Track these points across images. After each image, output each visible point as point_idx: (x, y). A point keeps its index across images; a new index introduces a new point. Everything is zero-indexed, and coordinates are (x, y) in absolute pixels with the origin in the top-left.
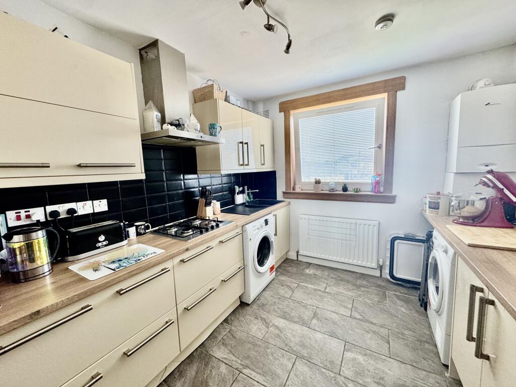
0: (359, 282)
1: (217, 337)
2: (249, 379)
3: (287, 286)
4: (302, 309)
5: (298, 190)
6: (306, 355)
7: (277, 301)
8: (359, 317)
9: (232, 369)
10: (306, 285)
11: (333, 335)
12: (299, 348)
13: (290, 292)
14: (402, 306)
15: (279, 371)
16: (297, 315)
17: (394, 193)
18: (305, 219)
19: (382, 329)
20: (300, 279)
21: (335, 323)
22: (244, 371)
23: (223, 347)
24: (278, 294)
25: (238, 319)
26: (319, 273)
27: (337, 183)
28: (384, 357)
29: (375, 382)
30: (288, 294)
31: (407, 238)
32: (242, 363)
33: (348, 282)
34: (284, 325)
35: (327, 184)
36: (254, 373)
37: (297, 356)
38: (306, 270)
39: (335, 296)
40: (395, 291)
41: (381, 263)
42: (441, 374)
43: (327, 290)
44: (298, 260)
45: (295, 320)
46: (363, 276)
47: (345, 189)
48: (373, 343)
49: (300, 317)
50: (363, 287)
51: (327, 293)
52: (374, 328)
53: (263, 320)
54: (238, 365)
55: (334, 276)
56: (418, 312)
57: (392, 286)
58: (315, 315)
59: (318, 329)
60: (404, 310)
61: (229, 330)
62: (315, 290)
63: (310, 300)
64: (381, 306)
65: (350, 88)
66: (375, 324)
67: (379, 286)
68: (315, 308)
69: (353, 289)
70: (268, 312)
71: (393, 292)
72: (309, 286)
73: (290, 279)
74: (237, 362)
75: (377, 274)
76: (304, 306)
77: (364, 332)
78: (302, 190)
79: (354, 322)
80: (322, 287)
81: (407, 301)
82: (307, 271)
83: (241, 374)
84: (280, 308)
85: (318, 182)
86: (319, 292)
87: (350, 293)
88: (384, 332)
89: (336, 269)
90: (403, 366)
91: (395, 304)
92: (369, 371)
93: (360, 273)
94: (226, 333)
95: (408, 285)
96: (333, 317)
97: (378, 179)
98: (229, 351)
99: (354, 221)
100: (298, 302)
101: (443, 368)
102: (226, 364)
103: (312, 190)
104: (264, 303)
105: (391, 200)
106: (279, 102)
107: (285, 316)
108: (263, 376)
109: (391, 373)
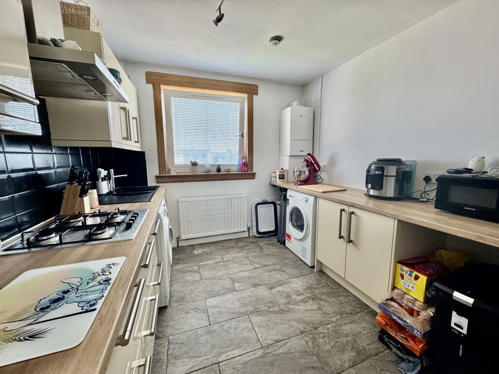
0: (240, 245)
1: (161, 359)
2: (230, 360)
3: (190, 271)
4: (220, 282)
5: (173, 173)
6: (252, 309)
7: (191, 287)
8: (259, 266)
9: (209, 368)
10: (205, 263)
11: (255, 285)
12: (245, 309)
13: (197, 275)
14: (273, 249)
15: (246, 334)
16: (220, 288)
17: (254, 171)
18: (186, 202)
19: (275, 266)
20: (196, 260)
21: (249, 278)
22: (221, 359)
23: (179, 361)
24: (187, 282)
25: (167, 326)
26: (206, 249)
27: (211, 165)
28: (290, 280)
29: (297, 295)
30: (197, 277)
31: (265, 203)
32: (212, 355)
33: (234, 247)
34: (218, 301)
35: (203, 166)
36: (230, 353)
37: (248, 315)
38: (194, 252)
39: (234, 260)
40: (262, 241)
41: (249, 226)
42: (313, 272)
43: (225, 259)
44: (178, 246)
45: (223, 292)
46: (238, 240)
47: (219, 170)
48: (278, 276)
49: (224, 288)
50: (245, 247)
51: (226, 261)
52: (272, 268)
53: (196, 309)
54: (210, 360)
55: (220, 248)
56: (282, 248)
57: (259, 239)
58: (233, 280)
59: (244, 288)
60: (275, 250)
61: (167, 342)
62: (216, 263)
63: (219, 272)
64: (264, 253)
65: (221, 81)
66: (270, 265)
67: (253, 242)
68: (228, 276)
69: (241, 251)
70: (194, 301)
71: (263, 243)
72: (208, 262)
73: (186, 265)
74: (208, 359)
75: (246, 235)
76: (219, 279)
77: (269, 273)
78: (177, 173)
79: (259, 270)
80: (219, 259)
81: (273, 245)
82: (196, 252)
83: (220, 364)
84: (201, 292)
85: (194, 164)
86: (220, 264)
87: (241, 254)
88: (278, 267)
89: (218, 242)
90: (299, 278)
91: (269, 249)
92: (290, 292)
93: (236, 239)
94: (166, 347)
95: (266, 235)
96: (245, 275)
97: (244, 161)
98: (189, 359)
99: (229, 197)
100: (212, 279)
101: (312, 269)
102: (196, 370)
103: (190, 173)
104: (182, 296)
105: (252, 176)
106: (146, 71)
107: (212, 295)
108: (239, 348)
109: (298, 285)
